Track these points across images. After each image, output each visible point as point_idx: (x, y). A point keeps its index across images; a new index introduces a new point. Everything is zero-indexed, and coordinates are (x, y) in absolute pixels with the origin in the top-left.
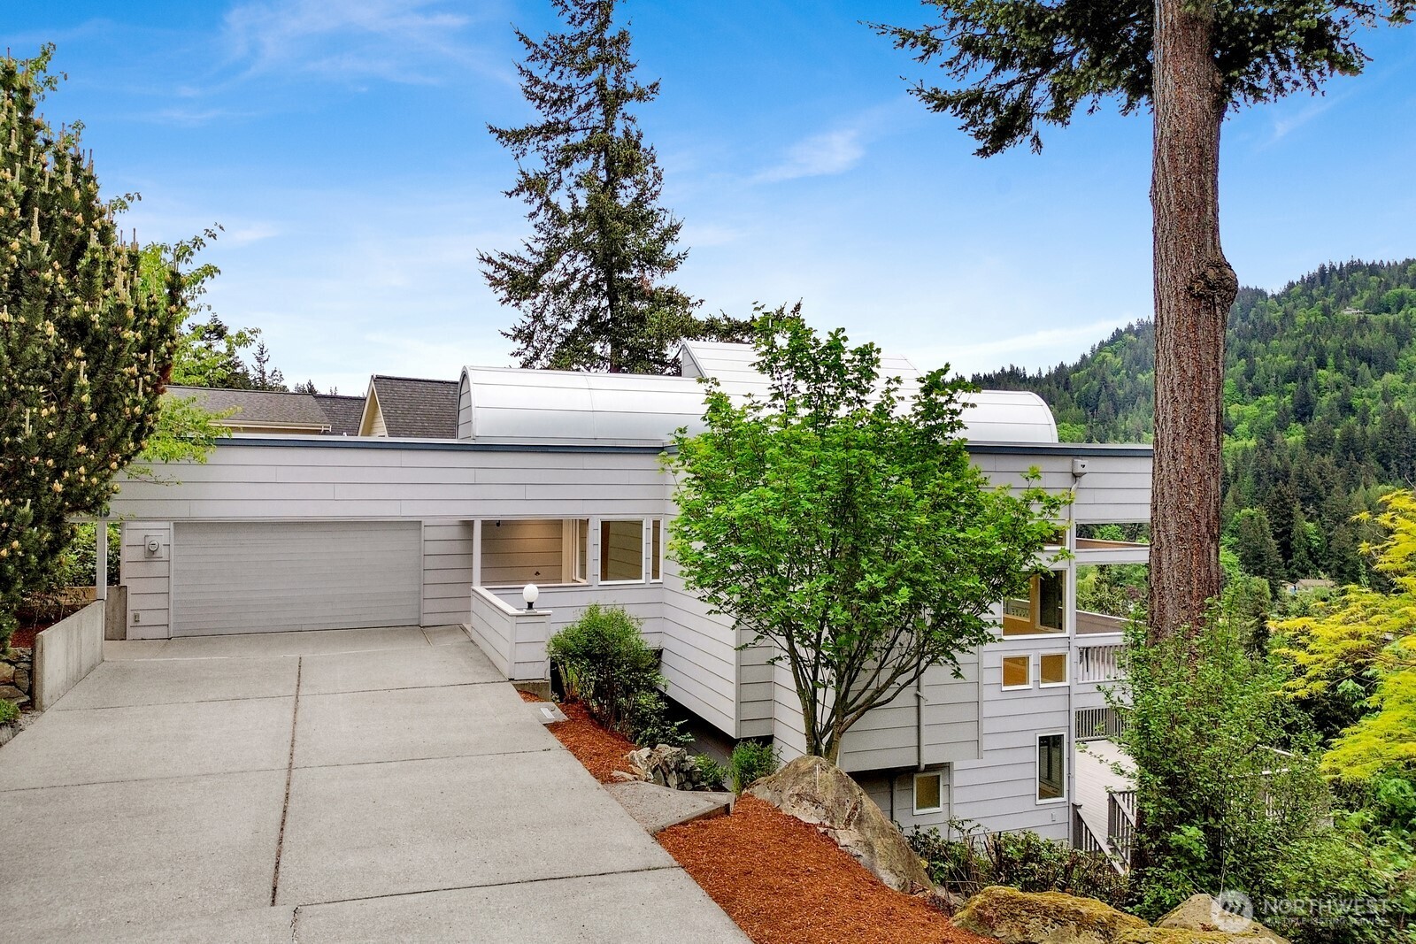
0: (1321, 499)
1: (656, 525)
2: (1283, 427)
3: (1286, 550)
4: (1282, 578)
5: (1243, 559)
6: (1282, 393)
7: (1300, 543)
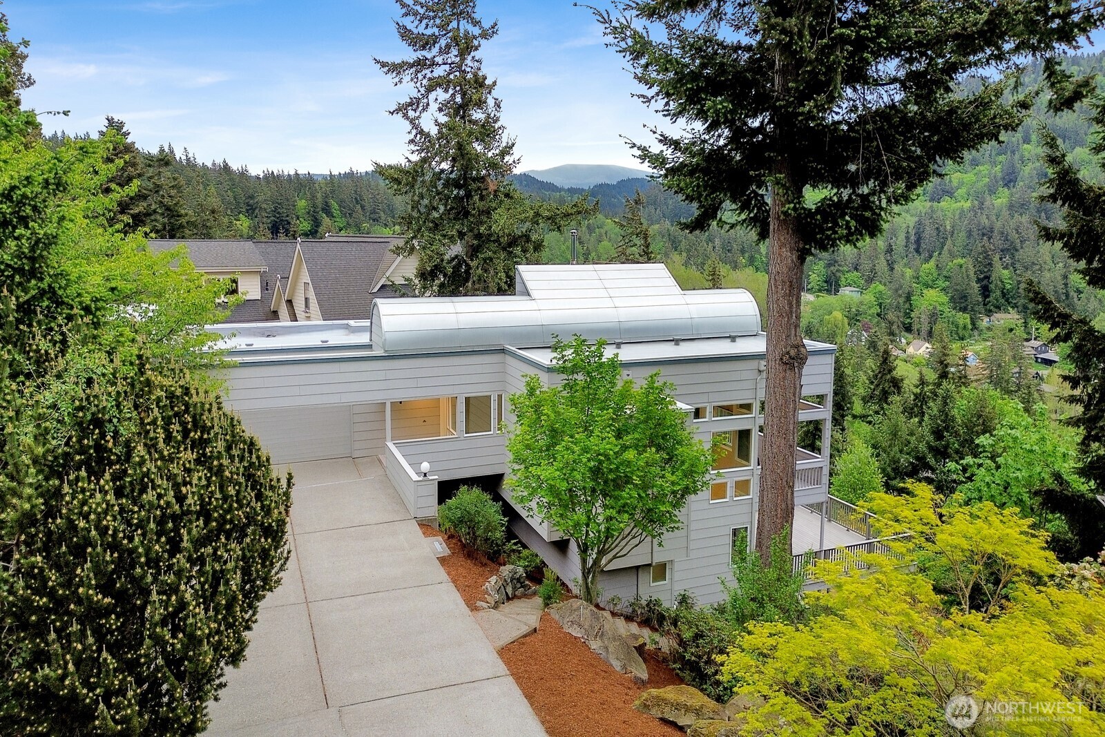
0: (1017, 250)
1: (500, 397)
2: (992, 191)
3: (985, 291)
4: (980, 313)
5: (952, 299)
6: (994, 164)
7: (996, 286)
